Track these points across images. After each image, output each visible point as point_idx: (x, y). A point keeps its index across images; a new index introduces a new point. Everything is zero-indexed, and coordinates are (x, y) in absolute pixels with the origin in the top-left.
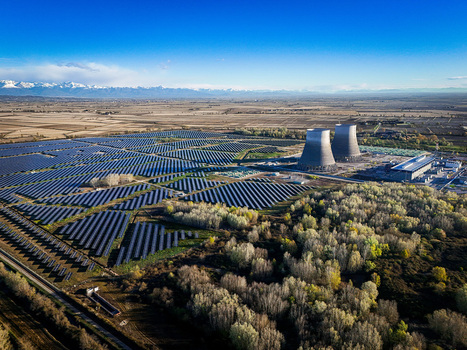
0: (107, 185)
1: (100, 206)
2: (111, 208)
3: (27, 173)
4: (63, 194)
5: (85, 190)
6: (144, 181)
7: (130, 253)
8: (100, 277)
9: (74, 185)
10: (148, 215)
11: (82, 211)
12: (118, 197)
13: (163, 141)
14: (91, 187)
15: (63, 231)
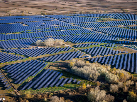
0: (45, 46)
2: (39, 59)
3: (7, 34)
4: (18, 48)
5: (31, 47)
6: (70, 45)
7: (32, 85)
8: (10, 94)
9: (27, 44)
10: (57, 66)
11: (22, 59)
12: (47, 54)
13: (102, 20)
15: (6, 67)
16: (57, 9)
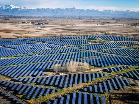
0: (67, 71)
1: (70, 88)
4: (33, 75)
5: (50, 74)
9: (39, 70)
14: (53, 72)
16: (29, 32)
